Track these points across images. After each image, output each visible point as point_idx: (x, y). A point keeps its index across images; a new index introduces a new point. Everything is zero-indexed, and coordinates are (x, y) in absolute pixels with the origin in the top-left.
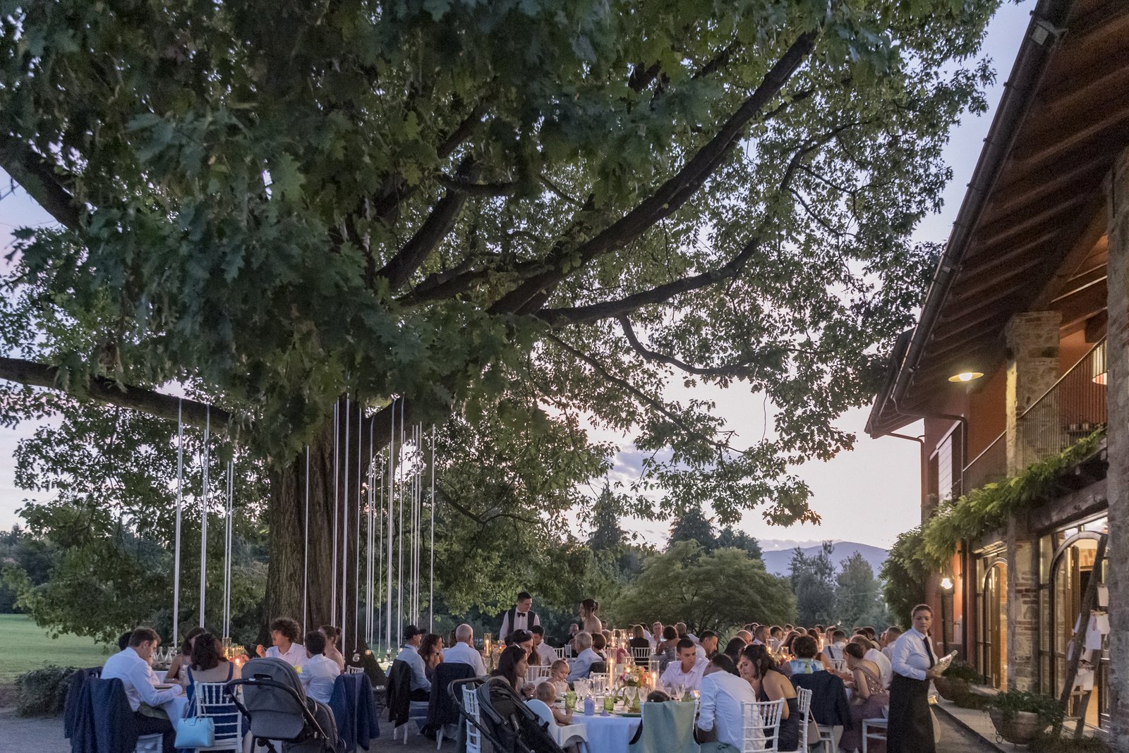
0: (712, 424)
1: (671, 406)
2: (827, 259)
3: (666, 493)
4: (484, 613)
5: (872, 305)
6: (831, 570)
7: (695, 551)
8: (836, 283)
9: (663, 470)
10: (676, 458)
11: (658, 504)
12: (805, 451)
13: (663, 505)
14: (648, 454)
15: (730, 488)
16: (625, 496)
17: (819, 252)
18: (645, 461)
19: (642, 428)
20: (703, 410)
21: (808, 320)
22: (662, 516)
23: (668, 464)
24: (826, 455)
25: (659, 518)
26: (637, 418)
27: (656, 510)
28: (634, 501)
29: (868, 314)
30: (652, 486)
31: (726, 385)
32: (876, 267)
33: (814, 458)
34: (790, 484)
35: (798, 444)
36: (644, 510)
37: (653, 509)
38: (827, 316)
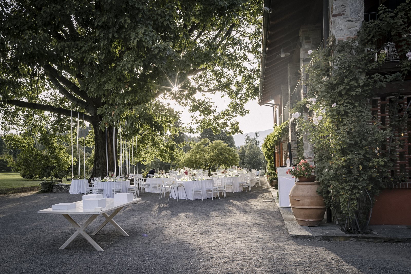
0: (211, 104)
1: (199, 100)
2: (243, 55)
3: (198, 125)
4: (142, 164)
5: (256, 69)
6: (258, 143)
7: (207, 142)
8: (246, 62)
9: (196, 118)
10: (200, 115)
11: (195, 129)
12: (237, 114)
13: (197, 129)
14: (192, 114)
15: (217, 123)
16: (185, 127)
17: (240, 53)
18: (191, 116)
19: (190, 106)
20: (208, 100)
21: (238, 73)
22: (197, 133)
23: (198, 116)
24: (243, 115)
25: (196, 133)
26: (188, 104)
27: (195, 130)
28: (188, 128)
29: (255, 72)
30: (193, 123)
31: (214, 94)
32: (257, 58)
33: (240, 116)
34: (234, 122)
35: (235, 112)
36: (191, 131)
37: (194, 130)
38: (243, 72)
